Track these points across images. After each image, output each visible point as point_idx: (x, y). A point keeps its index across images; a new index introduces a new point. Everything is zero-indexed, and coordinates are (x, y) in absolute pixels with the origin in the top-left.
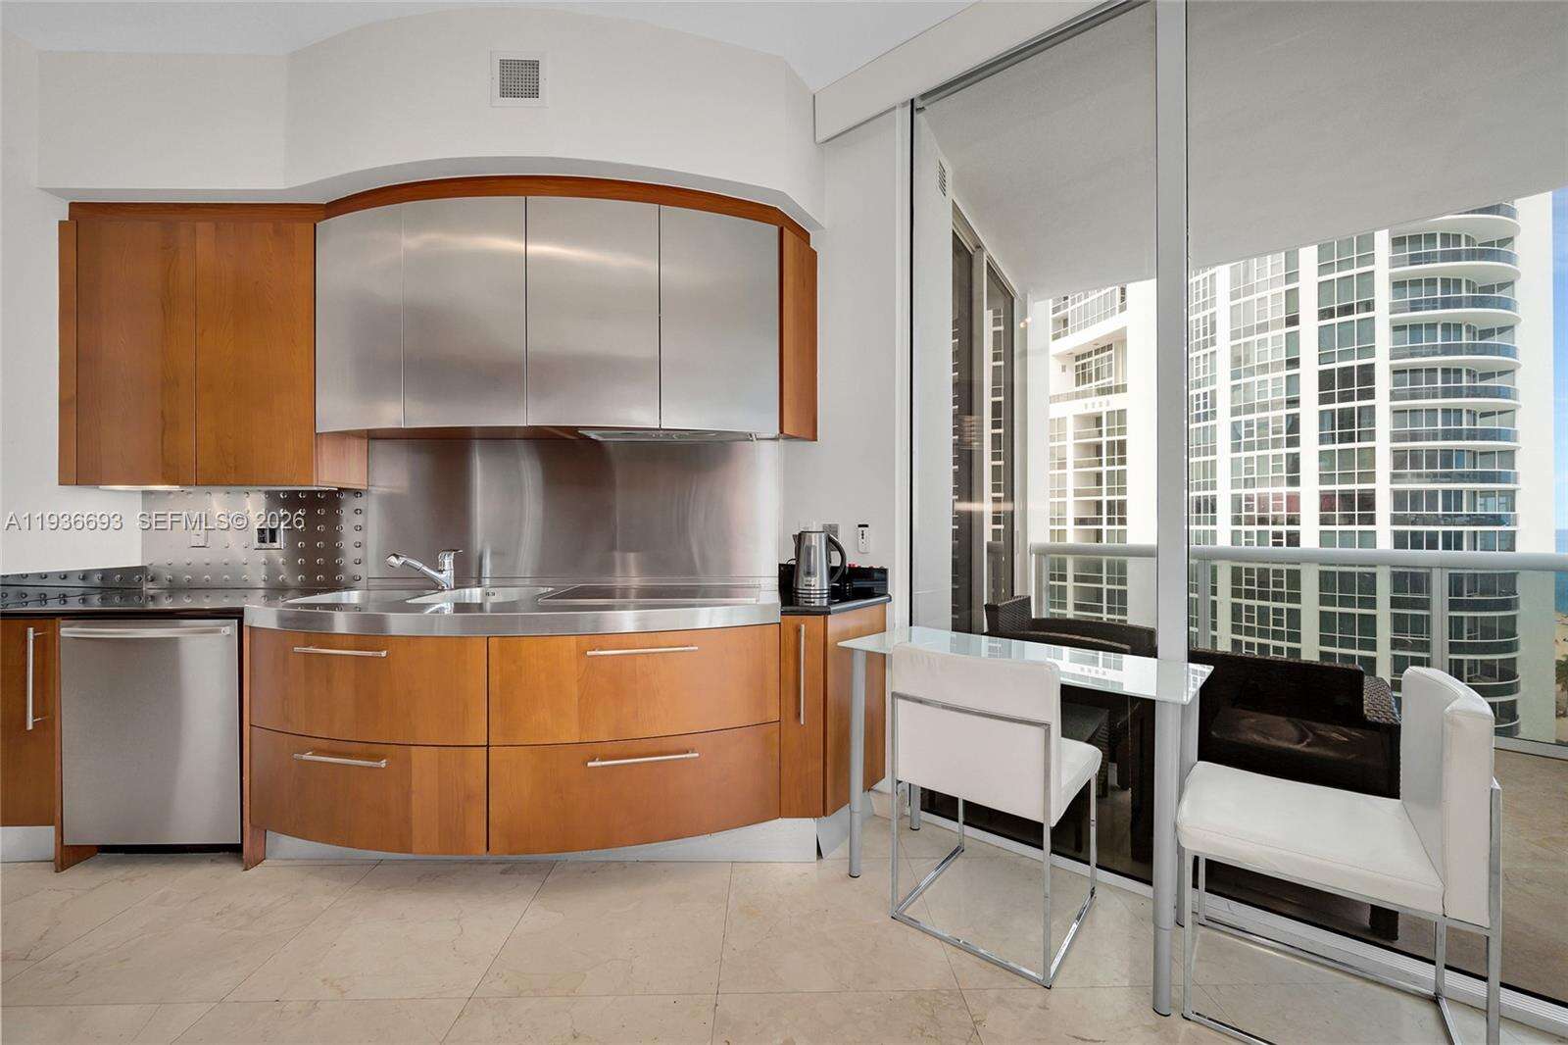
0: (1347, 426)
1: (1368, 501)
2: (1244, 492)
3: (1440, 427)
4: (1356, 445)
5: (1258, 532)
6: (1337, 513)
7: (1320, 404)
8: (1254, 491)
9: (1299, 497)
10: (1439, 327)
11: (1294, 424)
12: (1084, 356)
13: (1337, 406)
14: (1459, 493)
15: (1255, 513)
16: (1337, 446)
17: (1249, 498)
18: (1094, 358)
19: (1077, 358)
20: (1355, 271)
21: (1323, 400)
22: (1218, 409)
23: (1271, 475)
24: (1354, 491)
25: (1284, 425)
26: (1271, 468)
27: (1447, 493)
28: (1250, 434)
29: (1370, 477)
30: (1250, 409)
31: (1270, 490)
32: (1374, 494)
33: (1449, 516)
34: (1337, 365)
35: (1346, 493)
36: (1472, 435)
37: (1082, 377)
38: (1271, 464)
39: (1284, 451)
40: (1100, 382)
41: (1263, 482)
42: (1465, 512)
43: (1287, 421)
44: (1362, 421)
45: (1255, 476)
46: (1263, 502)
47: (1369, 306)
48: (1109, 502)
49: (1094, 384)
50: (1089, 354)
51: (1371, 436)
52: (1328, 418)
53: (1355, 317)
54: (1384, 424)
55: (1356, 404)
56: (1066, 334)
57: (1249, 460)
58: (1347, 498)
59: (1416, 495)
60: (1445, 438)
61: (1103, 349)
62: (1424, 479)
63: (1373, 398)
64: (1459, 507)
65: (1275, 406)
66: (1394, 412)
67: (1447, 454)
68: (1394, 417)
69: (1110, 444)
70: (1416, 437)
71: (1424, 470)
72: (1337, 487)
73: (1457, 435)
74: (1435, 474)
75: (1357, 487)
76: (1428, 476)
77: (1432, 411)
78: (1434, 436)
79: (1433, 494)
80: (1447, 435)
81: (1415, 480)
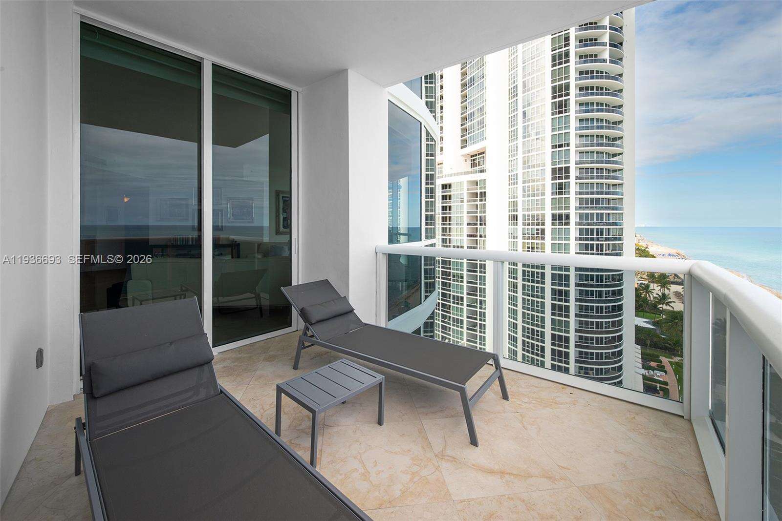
0: (561, 189)
1: (567, 217)
4: (564, 196)
5: (531, 228)
6: (557, 221)
7: (552, 180)
8: (530, 213)
9: (545, 215)
10: (595, 153)
11: (543, 188)
12: (474, 156)
13: (557, 181)
14: (602, 214)
15: (530, 221)
16: (558, 196)
17: (528, 215)
18: (478, 157)
19: (471, 157)
20: (564, 131)
21: (553, 179)
22: (518, 181)
23: (536, 207)
27: (597, 214)
28: (528, 191)
29: (568, 208)
30: (529, 182)
31: (535, 213)
32: (570, 214)
33: (599, 222)
34: (557, 166)
35: (560, 214)
37: (473, 165)
38: (536, 203)
39: (540, 198)
40: (480, 167)
41: (532, 209)
42: (604, 221)
44: (566, 187)
45: (530, 207)
46: (533, 217)
47: (568, 145)
48: (480, 217)
49: (478, 167)
50: (476, 155)
52: (555, 185)
53: (563, 149)
54: (573, 188)
55: (564, 181)
56: (466, 146)
57: (528, 201)
58: (561, 216)
59: (587, 214)
61: (481, 154)
62: (590, 209)
63: (569, 179)
64: (602, 219)
65: (537, 180)
66: (577, 184)
68: (577, 186)
69: (481, 193)
70: (587, 193)
71: (589, 206)
72: (557, 212)
73: (602, 193)
74: (593, 207)
75: (563, 212)
76: (591, 207)
77: (592, 184)
78: (592, 193)
79: (592, 214)
80: (598, 193)
81: (586, 209)
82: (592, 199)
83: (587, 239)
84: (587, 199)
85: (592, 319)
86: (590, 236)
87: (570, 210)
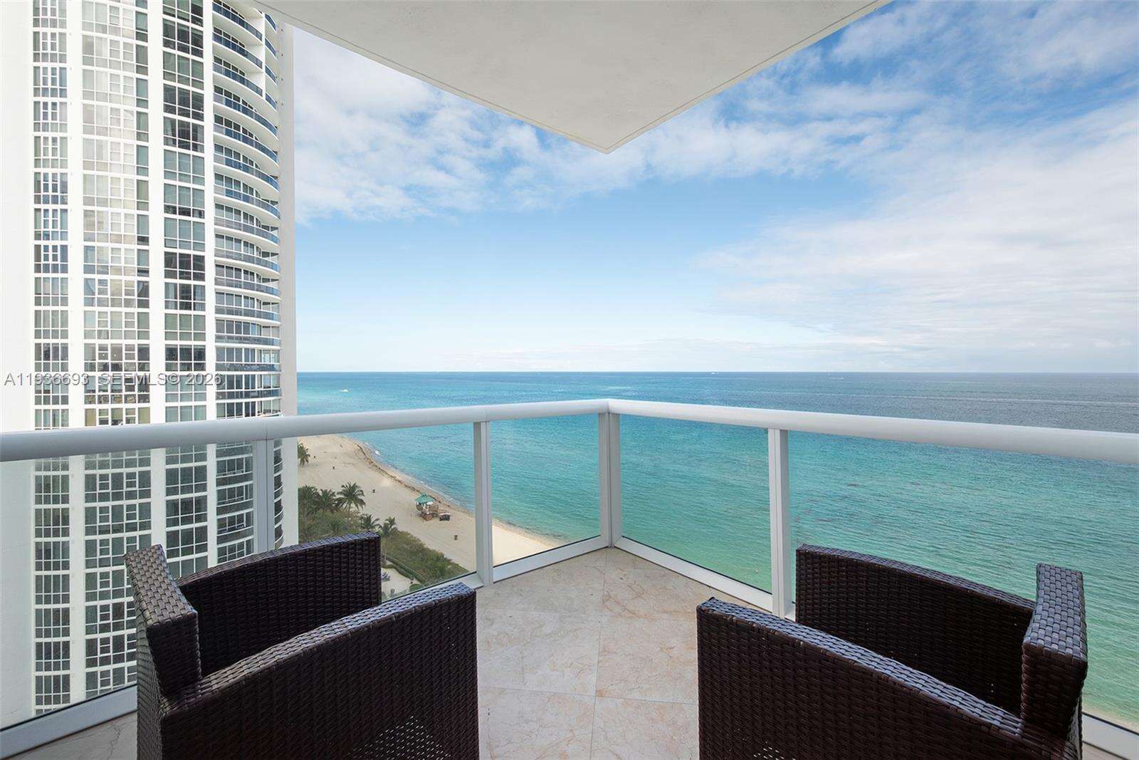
0: (186, 298)
1: (201, 354)
2: (97, 342)
3: (243, 307)
4: (192, 312)
6: (179, 362)
7: (167, 278)
8: (109, 342)
9: (148, 348)
11: (144, 290)
13: (178, 282)
14: (253, 350)
15: (109, 361)
16: (179, 312)
17: (103, 348)
20: (191, 186)
23: (124, 329)
24: (191, 346)
25: (136, 289)
26: (124, 323)
27: (246, 350)
29: (201, 336)
31: (124, 342)
32: (204, 349)
33: (248, 365)
34: (178, 251)
35: (184, 347)
36: (260, 315)
38: (123, 320)
39: (136, 310)
42: (256, 363)
43: (138, 286)
44: (196, 297)
45: (109, 329)
46: (117, 351)
47: (201, 215)
51: (203, 307)
53: (191, 219)
54: (210, 300)
55: (192, 282)
57: (102, 314)
58: (186, 352)
59: (230, 350)
60: (246, 315)
62: (234, 340)
63: (203, 282)
64: (253, 359)
65: (127, 272)
66: (217, 293)
68: (216, 297)
70: (230, 312)
71: (234, 334)
72: (178, 343)
73: (252, 314)
74: (241, 338)
75: (193, 343)
76: (237, 338)
77: (239, 296)
78: (239, 313)
79: (239, 350)
81: (230, 340)
83: (231, 396)
84: (230, 322)
85: (240, 538)
86: (235, 390)
87: (205, 340)
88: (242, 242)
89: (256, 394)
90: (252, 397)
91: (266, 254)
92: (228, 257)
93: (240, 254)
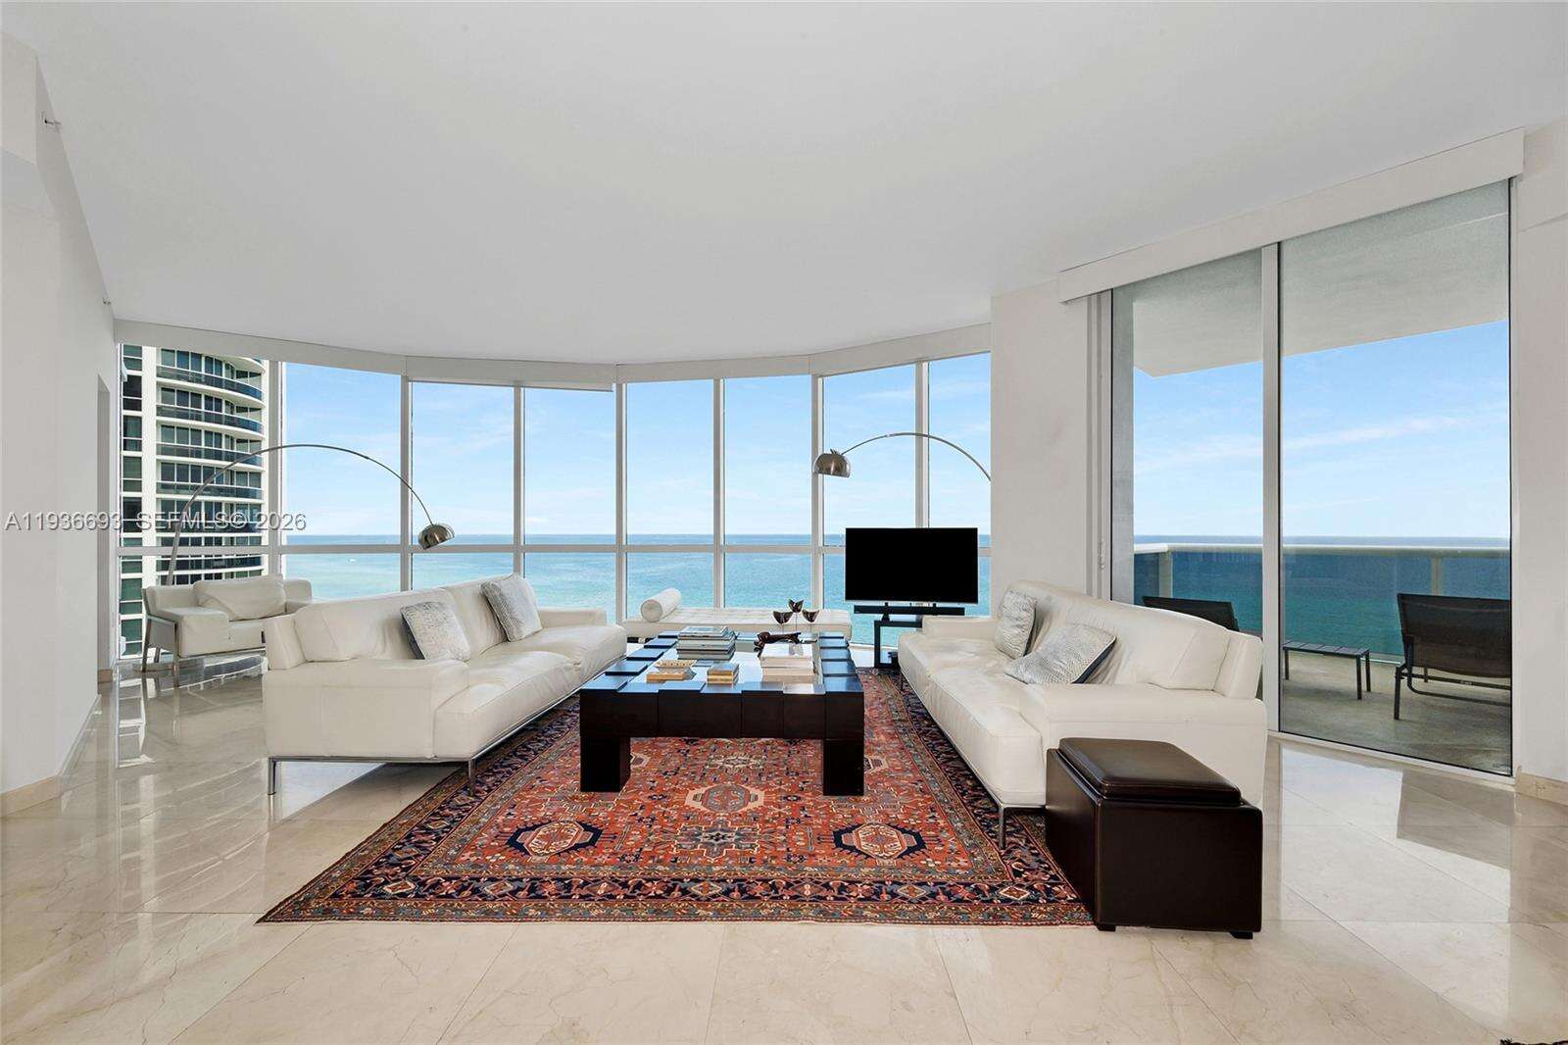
1: (134, 508)
3: (203, 446)
14: (219, 504)
27: (208, 504)
29: (137, 486)
32: (141, 502)
36: (230, 457)
51: (139, 446)
54: (150, 436)
59: (183, 504)
60: (207, 457)
63: (141, 409)
66: (161, 426)
67: (209, 471)
68: (160, 431)
71: (190, 483)
73: (218, 456)
76: (193, 488)
77: (197, 431)
78: (197, 454)
79: (196, 504)
80: (209, 455)
81: (181, 491)
82: (196, 468)
84: (183, 467)
87: (141, 491)
88: (203, 359)
89: (223, 563)
90: (217, 568)
91: (242, 374)
92: (179, 378)
93: (200, 375)
